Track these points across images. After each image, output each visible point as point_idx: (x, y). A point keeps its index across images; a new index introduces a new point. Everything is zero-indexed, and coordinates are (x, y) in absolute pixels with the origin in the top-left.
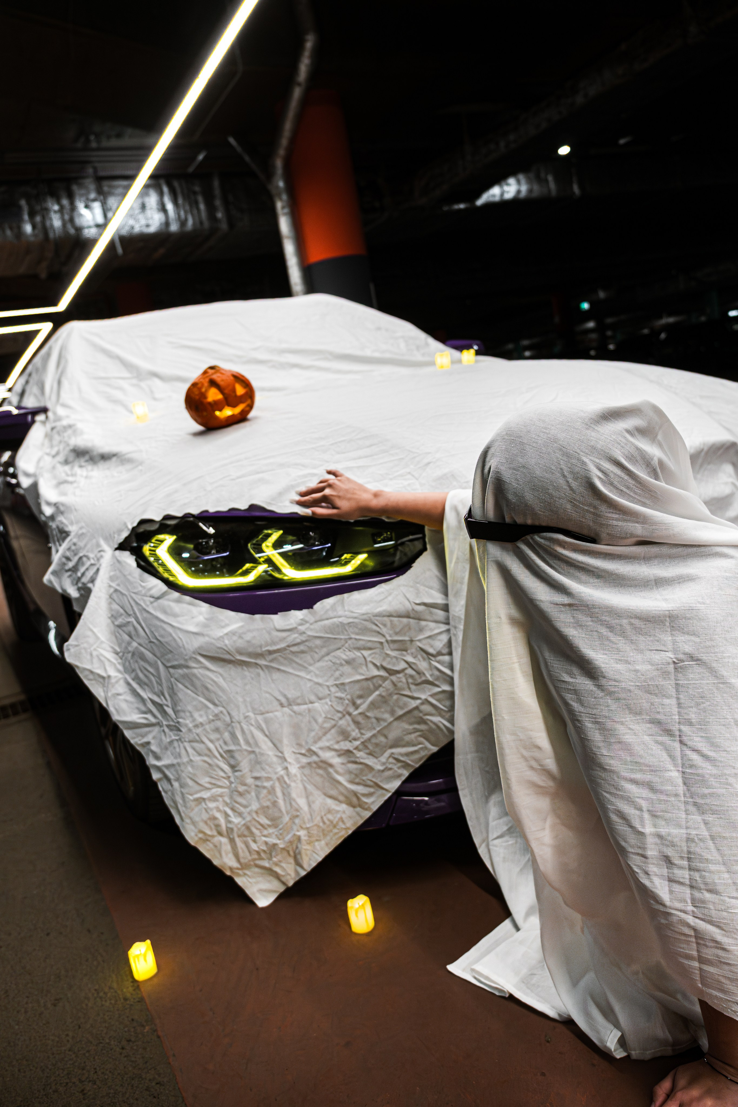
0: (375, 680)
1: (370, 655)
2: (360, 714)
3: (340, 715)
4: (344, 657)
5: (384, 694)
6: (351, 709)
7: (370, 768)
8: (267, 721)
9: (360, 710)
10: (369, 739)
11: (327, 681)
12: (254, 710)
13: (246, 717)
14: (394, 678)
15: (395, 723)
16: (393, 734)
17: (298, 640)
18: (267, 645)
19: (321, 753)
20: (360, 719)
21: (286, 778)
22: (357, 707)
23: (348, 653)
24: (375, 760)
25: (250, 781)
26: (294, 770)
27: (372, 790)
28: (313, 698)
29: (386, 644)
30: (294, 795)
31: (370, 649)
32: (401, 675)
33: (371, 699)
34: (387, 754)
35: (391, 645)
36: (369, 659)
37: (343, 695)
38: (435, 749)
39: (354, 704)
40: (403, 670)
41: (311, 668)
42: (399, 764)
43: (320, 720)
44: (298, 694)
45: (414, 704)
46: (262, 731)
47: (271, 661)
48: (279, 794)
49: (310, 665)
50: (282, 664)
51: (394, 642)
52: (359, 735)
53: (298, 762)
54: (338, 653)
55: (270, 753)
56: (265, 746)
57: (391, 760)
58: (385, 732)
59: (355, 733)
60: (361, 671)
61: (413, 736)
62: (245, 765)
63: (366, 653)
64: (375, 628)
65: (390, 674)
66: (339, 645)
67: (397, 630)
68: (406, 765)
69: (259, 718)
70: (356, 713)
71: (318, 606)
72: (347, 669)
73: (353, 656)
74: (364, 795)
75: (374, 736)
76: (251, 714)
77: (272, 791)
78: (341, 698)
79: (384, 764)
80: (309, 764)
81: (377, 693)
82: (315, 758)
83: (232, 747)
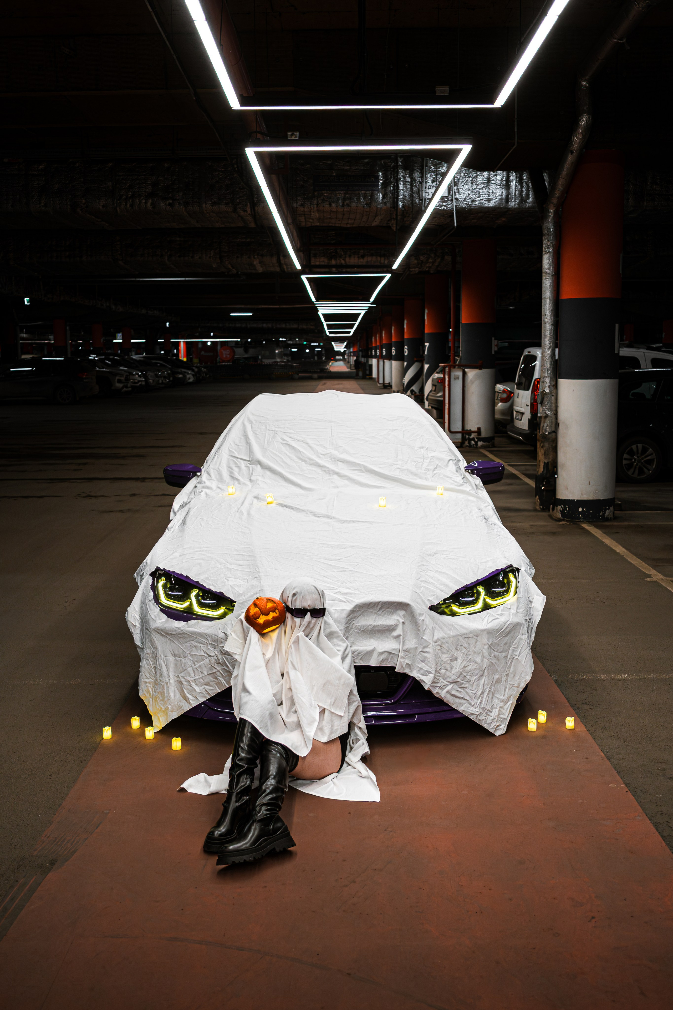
0: (203, 657)
1: (203, 646)
2: (195, 668)
3: (189, 666)
4: (194, 644)
5: (205, 663)
6: (193, 665)
7: (195, 690)
8: (166, 659)
9: (195, 667)
10: (197, 679)
11: (187, 651)
12: (163, 654)
13: (160, 656)
14: (209, 658)
15: (208, 676)
16: (206, 680)
17: (180, 633)
18: (170, 631)
19: (181, 678)
20: (195, 670)
21: (168, 684)
22: (195, 665)
23: (196, 643)
24: (198, 688)
25: (159, 680)
26: (172, 681)
27: (194, 699)
28: (182, 656)
29: (209, 644)
30: (170, 691)
31: (203, 644)
32: (212, 658)
33: (200, 664)
34: (203, 687)
35: (211, 645)
36: (202, 648)
37: (191, 659)
38: (220, 691)
39: (194, 663)
40: (213, 656)
41: (183, 645)
42: (206, 693)
43: (183, 665)
44: (178, 653)
45: (215, 670)
46: (165, 663)
47: (171, 637)
48: (166, 689)
49: (183, 643)
50: (174, 640)
51: (211, 644)
52: (194, 676)
53: (174, 679)
54: (193, 642)
55: (165, 672)
56: (164, 669)
57: (204, 690)
58: (204, 678)
59: (192, 675)
60: (198, 651)
61: (213, 683)
62: (158, 673)
63: (202, 645)
64: (206, 636)
65: (209, 657)
66: (193, 639)
67: (213, 640)
68: (209, 694)
69: (164, 657)
70: (194, 667)
71: (190, 622)
72: (194, 649)
73: (197, 645)
74: (191, 699)
75: (199, 678)
76: (162, 655)
77: (163, 687)
78: (190, 660)
79: (201, 690)
80: (177, 681)
81: (203, 662)
82: (179, 679)
83: (156, 666)
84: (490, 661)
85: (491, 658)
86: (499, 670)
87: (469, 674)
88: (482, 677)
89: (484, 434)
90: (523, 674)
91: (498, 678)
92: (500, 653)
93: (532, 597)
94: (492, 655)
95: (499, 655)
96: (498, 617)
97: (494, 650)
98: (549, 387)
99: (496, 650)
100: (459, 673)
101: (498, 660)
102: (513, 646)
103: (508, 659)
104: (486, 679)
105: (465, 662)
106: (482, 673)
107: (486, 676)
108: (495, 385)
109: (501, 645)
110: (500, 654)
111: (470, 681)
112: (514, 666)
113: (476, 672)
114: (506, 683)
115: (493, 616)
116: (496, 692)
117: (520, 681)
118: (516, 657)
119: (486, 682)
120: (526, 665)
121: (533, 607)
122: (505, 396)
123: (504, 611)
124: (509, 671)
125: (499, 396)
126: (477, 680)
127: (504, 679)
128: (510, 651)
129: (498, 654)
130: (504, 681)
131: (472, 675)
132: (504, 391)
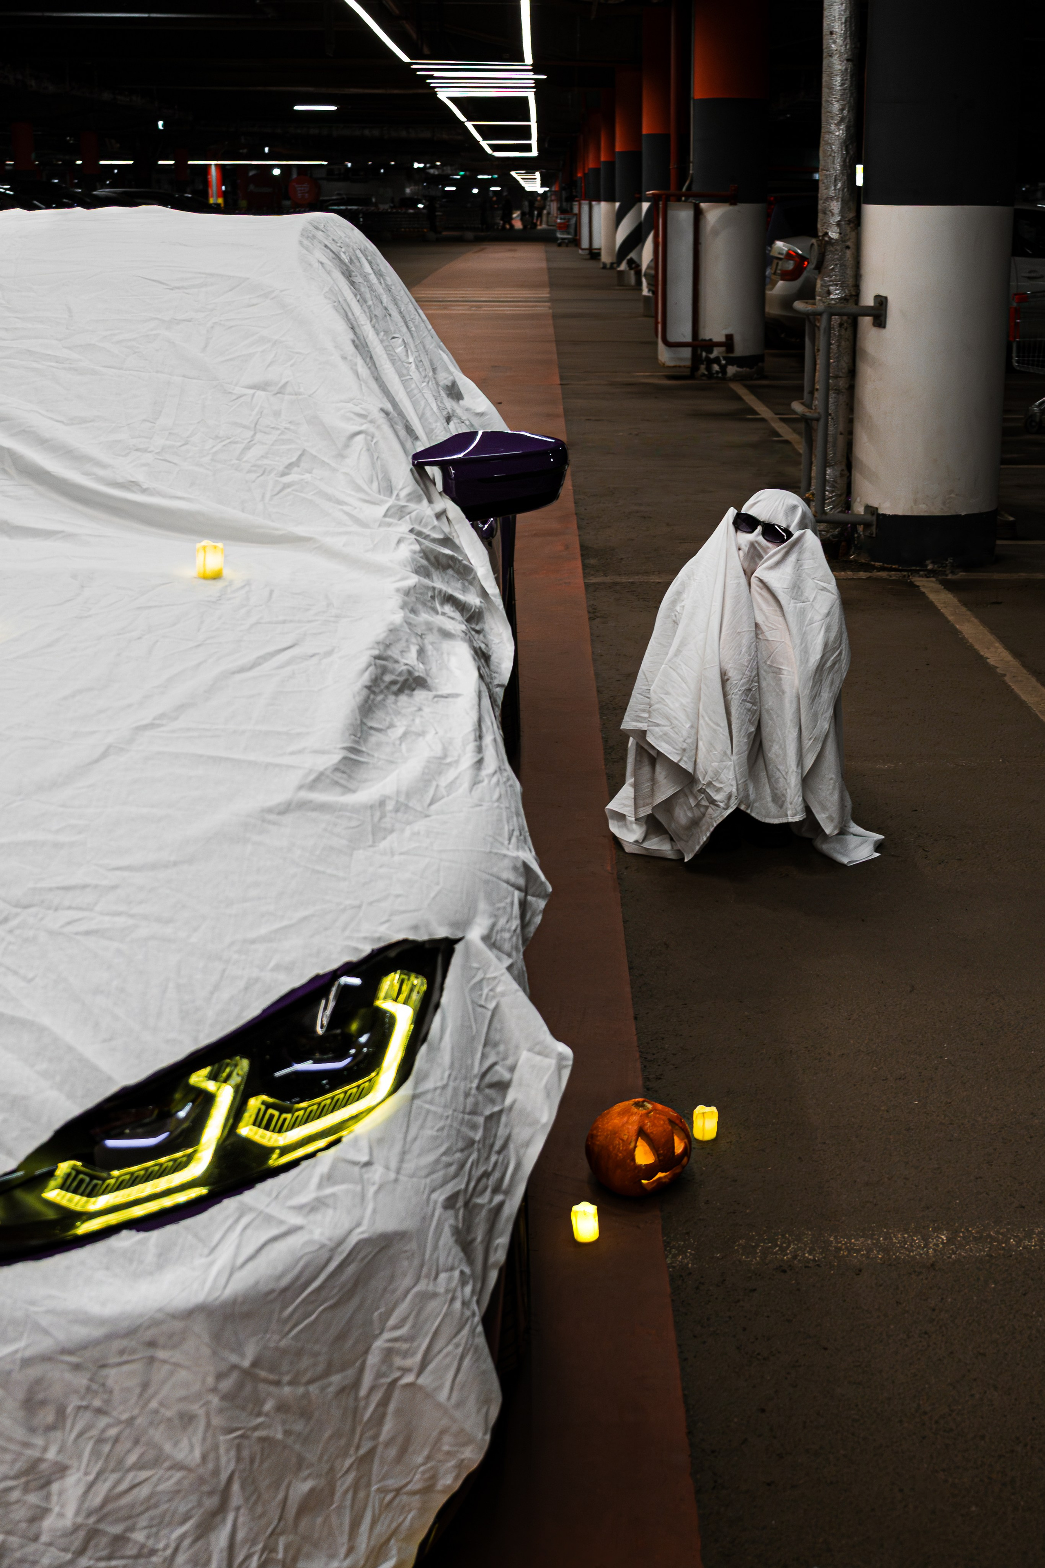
84: (257, 1434)
85: (260, 1420)
86: (311, 1457)
87: (143, 1522)
88: (219, 1518)
89: (740, 350)
90: (447, 1439)
91: (312, 1491)
92: (310, 1382)
93: (510, 1062)
94: (268, 1406)
95: (306, 1395)
96: (295, 1220)
97: (278, 1383)
98: (838, 224)
99: (286, 1378)
100: (82, 1534)
101: (305, 1413)
102: (387, 1335)
103: (363, 1392)
104: (241, 1520)
105: (115, 1476)
106: (211, 1503)
107: (238, 1509)
108: (771, 243)
109: (317, 1348)
110: (313, 1389)
111: (153, 1552)
112: (398, 1412)
113: (183, 1508)
114: (362, 1494)
115: (269, 1219)
116: (306, 1549)
117: (432, 1468)
118: (409, 1379)
119: (240, 1535)
120: (459, 1405)
121: (511, 1108)
122: (790, 265)
123: (335, 1183)
124: (376, 1437)
125: (779, 267)
126: (186, 1542)
127: (345, 1486)
128: (373, 1359)
129: (301, 1390)
130: (346, 1492)
131: (159, 1524)
132: (789, 256)
